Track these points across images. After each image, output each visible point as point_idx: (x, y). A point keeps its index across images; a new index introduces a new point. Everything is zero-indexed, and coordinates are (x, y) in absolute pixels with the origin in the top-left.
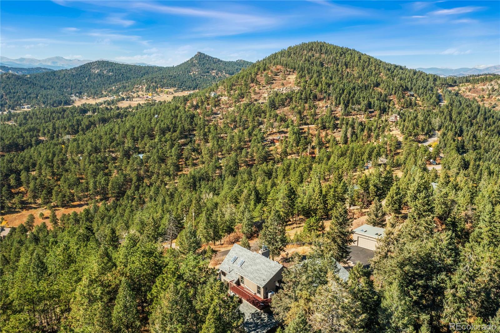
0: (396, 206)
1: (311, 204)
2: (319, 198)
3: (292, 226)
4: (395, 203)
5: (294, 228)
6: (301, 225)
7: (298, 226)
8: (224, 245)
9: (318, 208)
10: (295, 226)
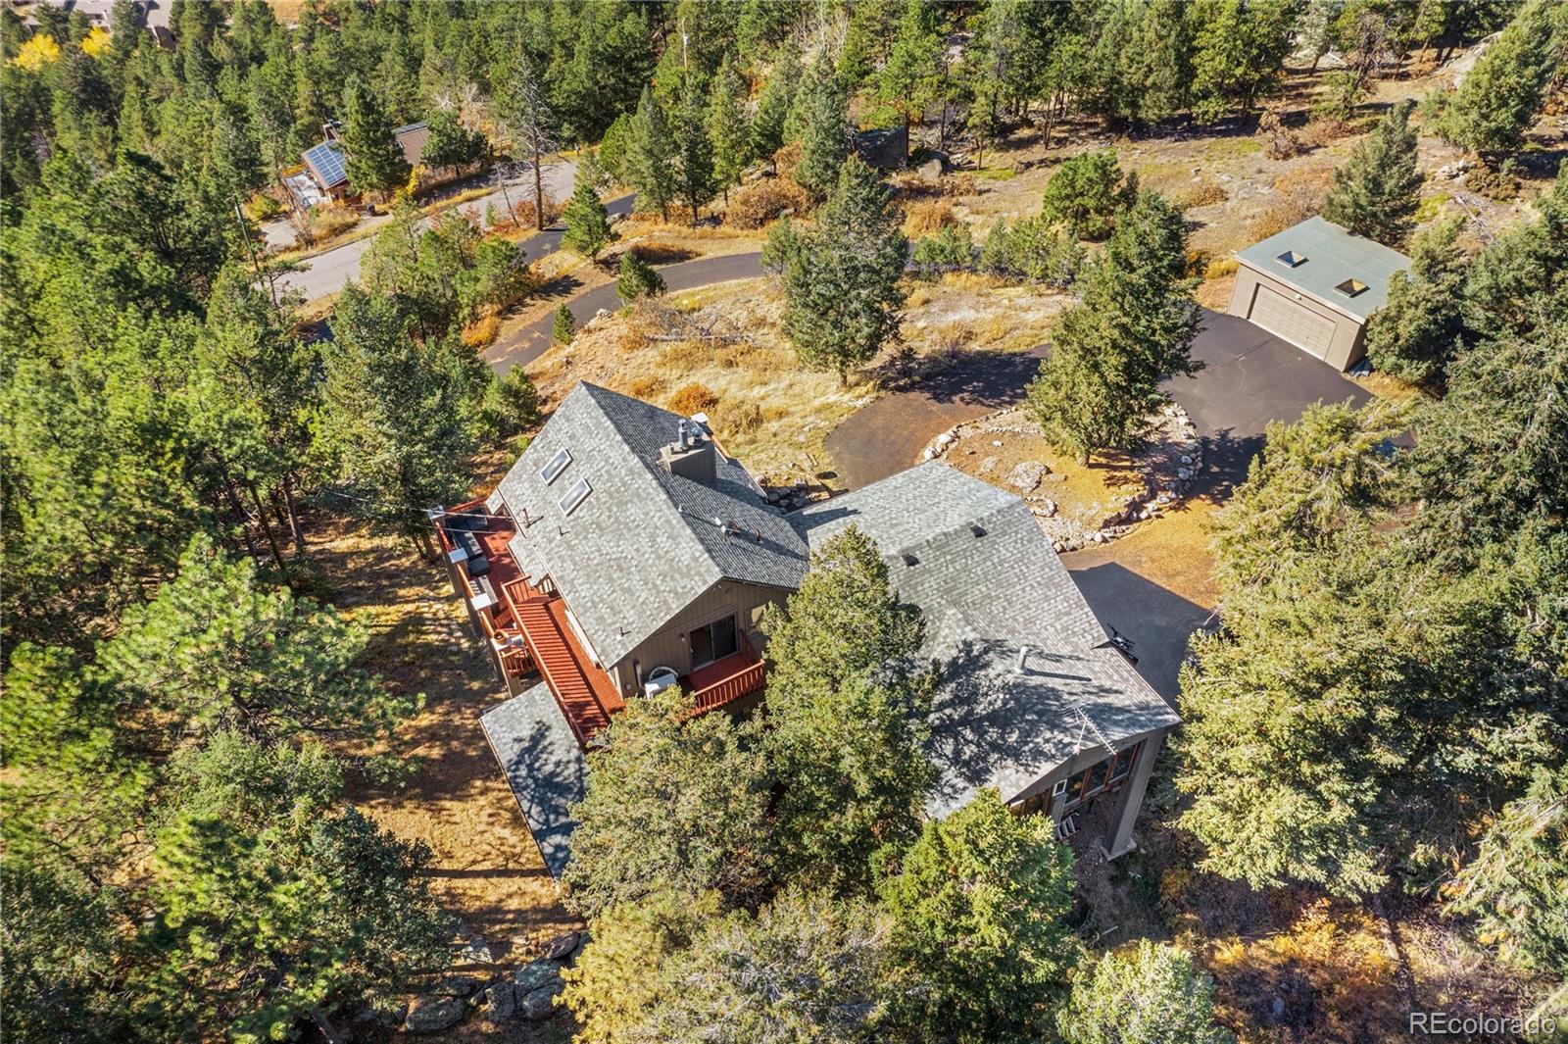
0: (1504, 118)
1: (1124, 61)
2: (1161, 38)
3: (1024, 156)
4: (1504, 103)
5: (1029, 165)
6: (1063, 153)
7: (1051, 155)
8: (723, 229)
9: (1148, 83)
10: (1037, 152)
